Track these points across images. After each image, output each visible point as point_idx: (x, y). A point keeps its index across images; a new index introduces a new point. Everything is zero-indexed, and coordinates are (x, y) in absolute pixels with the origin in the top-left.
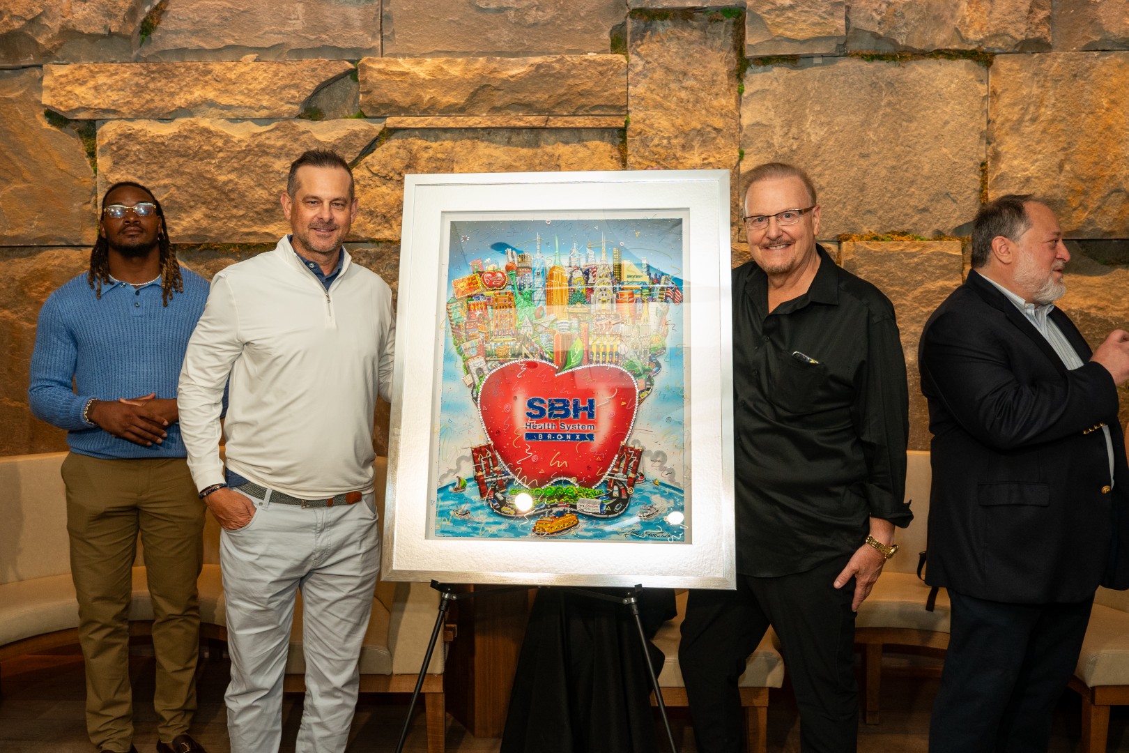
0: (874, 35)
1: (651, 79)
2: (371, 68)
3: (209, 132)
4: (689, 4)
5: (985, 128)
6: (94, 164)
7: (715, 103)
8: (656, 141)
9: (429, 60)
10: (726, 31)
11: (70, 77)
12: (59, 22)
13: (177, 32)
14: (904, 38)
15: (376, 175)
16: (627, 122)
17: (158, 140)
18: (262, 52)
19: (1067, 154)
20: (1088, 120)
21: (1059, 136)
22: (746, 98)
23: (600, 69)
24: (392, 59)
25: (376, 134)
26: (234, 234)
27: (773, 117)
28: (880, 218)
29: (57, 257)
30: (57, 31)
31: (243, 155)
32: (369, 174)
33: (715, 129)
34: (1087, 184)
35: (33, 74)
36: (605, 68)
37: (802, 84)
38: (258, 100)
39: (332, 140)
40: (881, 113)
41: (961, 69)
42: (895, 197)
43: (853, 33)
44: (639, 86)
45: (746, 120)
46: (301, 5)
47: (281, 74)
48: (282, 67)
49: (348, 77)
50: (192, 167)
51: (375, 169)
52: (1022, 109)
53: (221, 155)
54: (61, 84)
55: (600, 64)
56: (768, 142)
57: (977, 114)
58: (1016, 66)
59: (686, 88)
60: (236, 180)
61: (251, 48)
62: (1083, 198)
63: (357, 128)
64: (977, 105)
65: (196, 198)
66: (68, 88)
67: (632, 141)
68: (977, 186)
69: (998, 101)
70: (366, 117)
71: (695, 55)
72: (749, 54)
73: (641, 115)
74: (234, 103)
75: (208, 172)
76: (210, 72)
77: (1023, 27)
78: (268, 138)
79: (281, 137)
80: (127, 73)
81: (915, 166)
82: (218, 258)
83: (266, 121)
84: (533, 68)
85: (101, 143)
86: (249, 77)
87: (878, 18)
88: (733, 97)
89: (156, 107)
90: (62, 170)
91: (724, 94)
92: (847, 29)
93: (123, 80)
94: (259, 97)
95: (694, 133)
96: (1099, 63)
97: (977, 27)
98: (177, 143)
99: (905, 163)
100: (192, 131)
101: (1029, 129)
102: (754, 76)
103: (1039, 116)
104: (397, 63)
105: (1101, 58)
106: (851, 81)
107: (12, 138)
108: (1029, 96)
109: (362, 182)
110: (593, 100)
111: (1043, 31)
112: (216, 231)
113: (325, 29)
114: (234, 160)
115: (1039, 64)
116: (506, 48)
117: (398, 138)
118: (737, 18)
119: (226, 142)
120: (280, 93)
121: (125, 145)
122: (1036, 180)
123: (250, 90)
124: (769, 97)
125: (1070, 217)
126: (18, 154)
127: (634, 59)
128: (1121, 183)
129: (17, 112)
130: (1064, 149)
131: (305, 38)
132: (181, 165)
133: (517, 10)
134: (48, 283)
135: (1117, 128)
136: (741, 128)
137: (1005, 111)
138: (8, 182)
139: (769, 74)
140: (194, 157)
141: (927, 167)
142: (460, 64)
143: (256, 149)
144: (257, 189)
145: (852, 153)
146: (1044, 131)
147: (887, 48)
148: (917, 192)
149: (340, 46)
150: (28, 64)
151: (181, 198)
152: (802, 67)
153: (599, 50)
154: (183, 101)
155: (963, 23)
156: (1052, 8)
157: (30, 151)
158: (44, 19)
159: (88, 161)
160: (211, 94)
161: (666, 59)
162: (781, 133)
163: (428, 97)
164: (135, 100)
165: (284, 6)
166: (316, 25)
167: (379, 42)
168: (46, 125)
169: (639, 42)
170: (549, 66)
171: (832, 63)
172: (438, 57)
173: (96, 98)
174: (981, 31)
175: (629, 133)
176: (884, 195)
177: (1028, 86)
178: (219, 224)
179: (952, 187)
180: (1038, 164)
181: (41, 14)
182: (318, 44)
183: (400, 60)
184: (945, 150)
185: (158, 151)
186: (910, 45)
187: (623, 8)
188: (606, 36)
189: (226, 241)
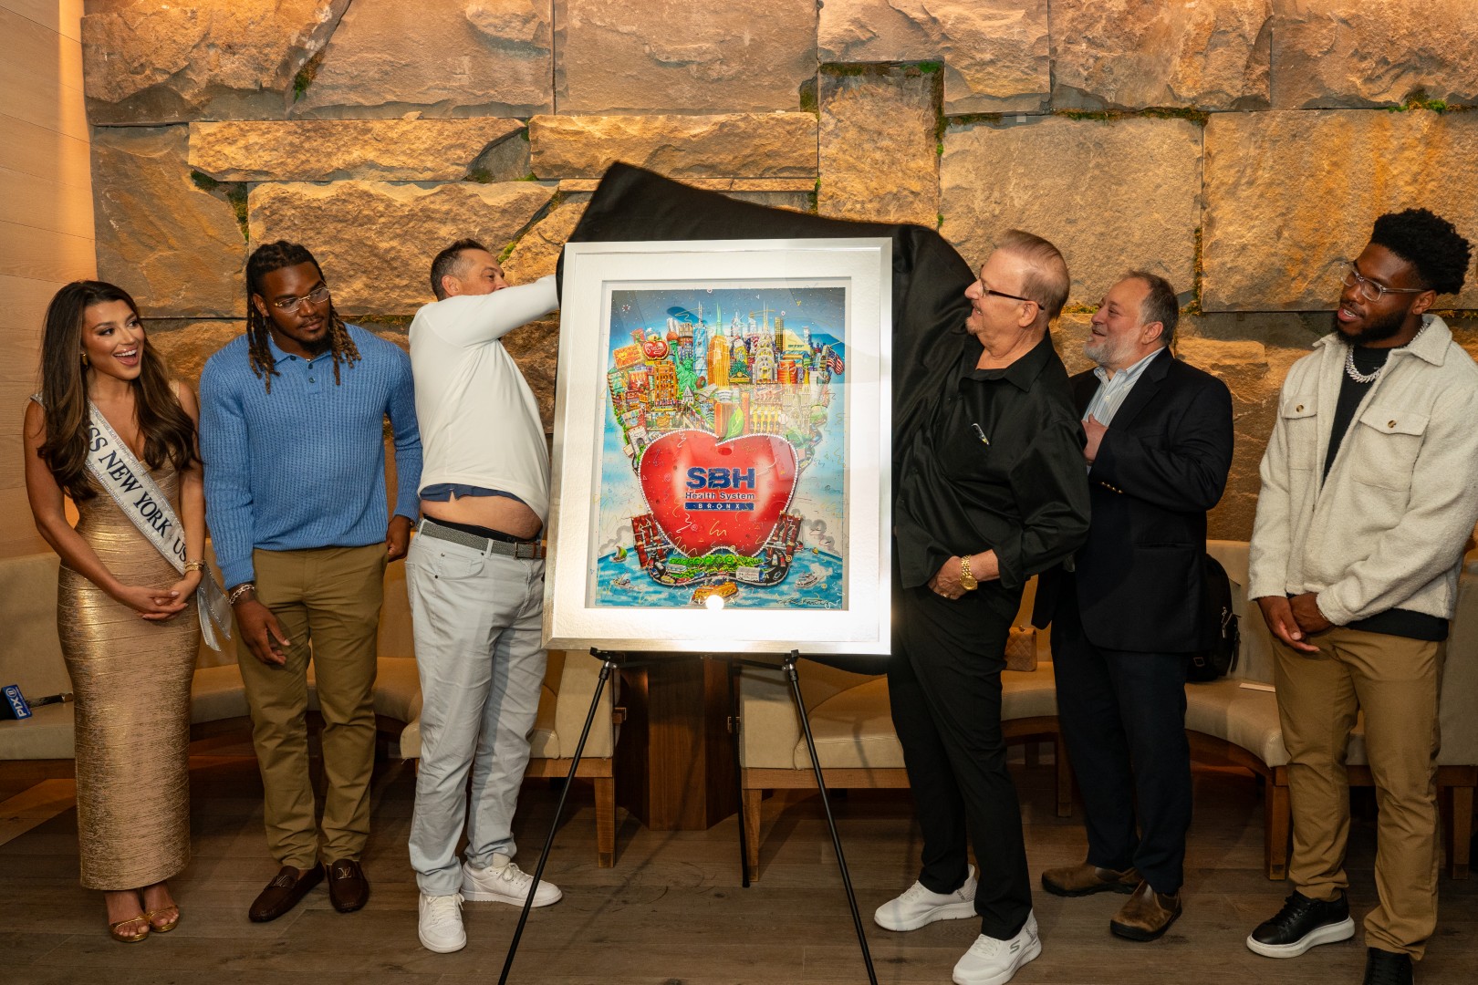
0: (1082, 92)
1: (844, 138)
2: (542, 127)
3: (370, 195)
4: (884, 58)
5: (1200, 192)
6: (245, 230)
7: (912, 165)
8: (849, 206)
9: (605, 118)
10: (924, 87)
11: (219, 136)
12: (206, 76)
13: (334, 87)
14: (1112, 95)
15: (549, 242)
16: (817, 186)
17: (315, 204)
18: (425, 109)
19: (1285, 220)
20: (1308, 184)
21: (1278, 201)
22: (945, 159)
23: (788, 128)
24: (565, 117)
25: (548, 198)
26: (397, 305)
27: (973, 179)
28: (1088, 289)
29: (206, 331)
30: (203, 86)
31: (405, 220)
32: (541, 241)
33: (912, 193)
34: (1307, 252)
35: (178, 132)
36: (794, 127)
37: (1005, 144)
38: (422, 161)
39: (502, 204)
40: (1089, 176)
41: (1174, 128)
42: (1104, 266)
43: (1057, 89)
44: (831, 146)
45: (946, 183)
46: (467, 58)
47: (446, 133)
48: (448, 126)
49: (519, 136)
50: (350, 233)
51: (548, 235)
52: (1239, 171)
53: (382, 220)
54: (209, 143)
55: (789, 123)
56: (968, 207)
57: (1191, 177)
58: (1232, 126)
59: (881, 149)
60: (399, 247)
61: (414, 105)
62: (1302, 266)
63: (528, 192)
64: (1191, 167)
65: (356, 267)
66: (217, 148)
67: (823, 206)
68: (1191, 254)
69: (1213, 162)
70: (538, 180)
71: (891, 112)
72: (947, 112)
73: (833, 177)
74: (395, 164)
75: (368, 238)
76: (369, 131)
77: (1239, 84)
78: (432, 202)
79: (447, 201)
80: (281, 131)
81: (1125, 233)
82: (380, 331)
83: (431, 184)
84: (717, 128)
85: (253, 207)
86: (411, 136)
87: (1085, 73)
88: (932, 158)
89: (312, 169)
90: (211, 237)
91: (922, 155)
92: (1052, 85)
93: (276, 139)
94: (423, 158)
95: (890, 196)
96: (1320, 122)
97: (1190, 83)
98: (335, 207)
99: (1114, 230)
100: (350, 194)
101: (1245, 194)
102: (954, 136)
103: (1256, 179)
104: (571, 122)
105: (1323, 117)
106: (1056, 141)
107: (156, 201)
108: (1246, 157)
109: (534, 250)
110: (781, 161)
111: (1260, 89)
112: (377, 302)
113: (494, 84)
114: (396, 226)
115: (1257, 123)
116: (688, 105)
117: (572, 202)
118: (934, 72)
119: (388, 206)
120: (445, 153)
121: (279, 209)
122: (1253, 248)
123: (413, 151)
124: (970, 158)
125: (1289, 287)
126: (162, 218)
127: (825, 117)
128: (1342, 251)
129: (161, 174)
130: (1283, 214)
131: (472, 94)
132: (339, 231)
133: (699, 64)
134: (197, 359)
135: (1339, 192)
136: (940, 192)
137: (1220, 173)
138: (152, 249)
139: (970, 133)
140: (353, 223)
141: (1138, 234)
142: (638, 122)
143: (420, 214)
144: (421, 257)
145: (1059, 219)
146: (1261, 196)
147: (1095, 106)
148: (1127, 261)
149: (509, 102)
150: (172, 121)
151: (340, 266)
152: (1005, 126)
153: (788, 107)
154: (341, 162)
155: (1175, 79)
156: (1271, 63)
157: (176, 215)
158: (189, 72)
159: (239, 227)
160: (371, 155)
161: (860, 117)
162: (982, 197)
163: (604, 158)
164: (289, 160)
165: (449, 59)
166: (487, 81)
167: (552, 98)
168: (193, 187)
169: (830, 99)
170: (734, 125)
171: (1037, 121)
172: (615, 114)
173: (247, 158)
174: (1194, 88)
175: (820, 197)
176: (1092, 264)
177: (1244, 147)
178: (381, 294)
179: (1165, 255)
180: (1254, 230)
181: (186, 67)
182: (486, 101)
183: (574, 118)
184: (1156, 216)
185: (314, 215)
186: (1118, 102)
187: (813, 62)
188: (795, 93)
189: (389, 313)
